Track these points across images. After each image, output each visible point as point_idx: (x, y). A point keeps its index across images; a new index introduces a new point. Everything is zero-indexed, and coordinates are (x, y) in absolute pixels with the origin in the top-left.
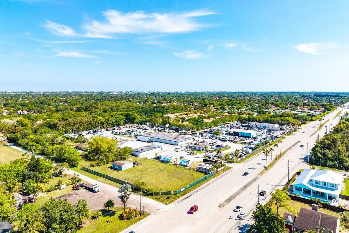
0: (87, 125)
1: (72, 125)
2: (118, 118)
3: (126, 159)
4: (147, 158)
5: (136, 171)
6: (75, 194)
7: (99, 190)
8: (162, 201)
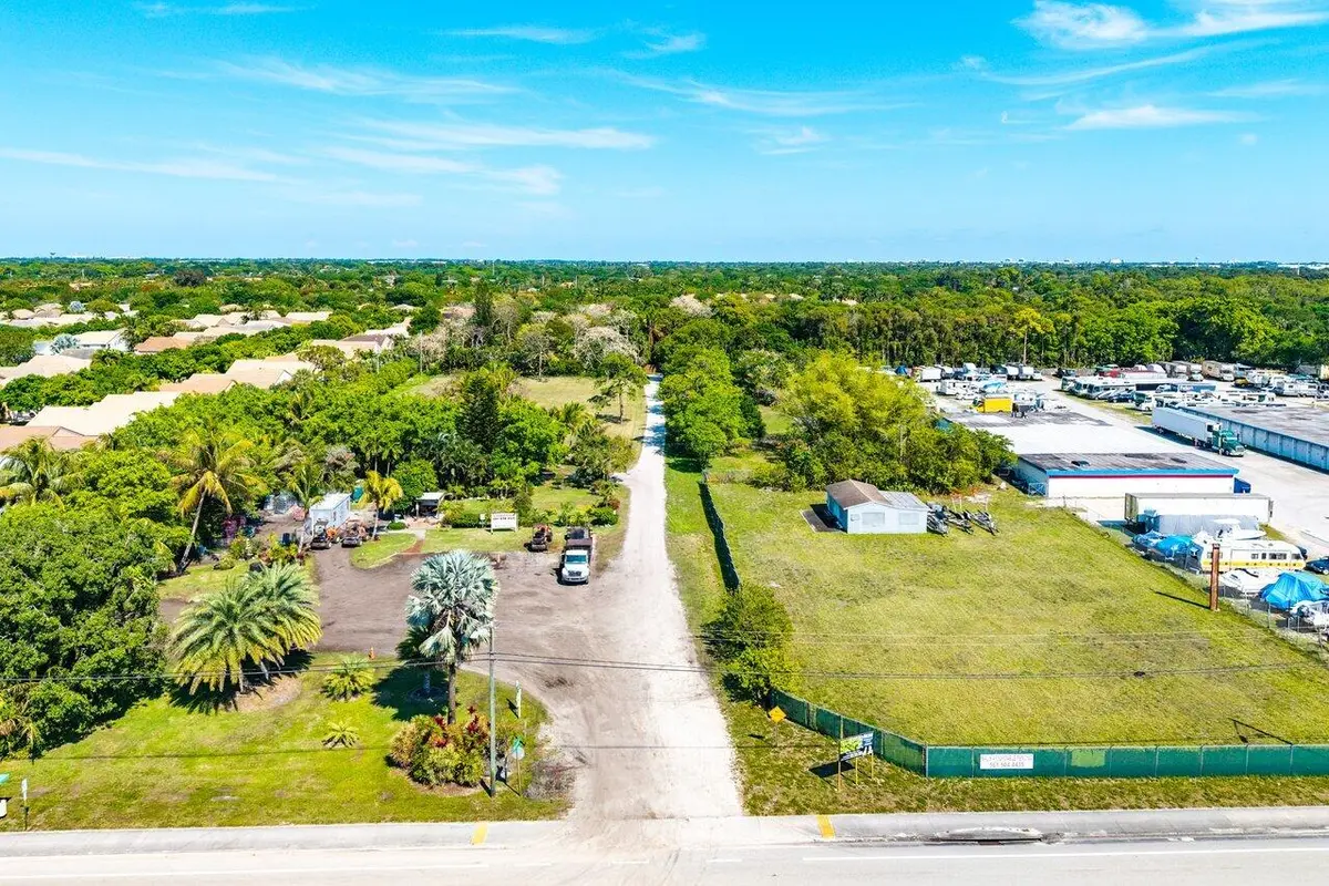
0: (963, 341)
1: (890, 334)
2: (1129, 322)
3: (948, 493)
4: (1078, 514)
5: (916, 554)
6: (498, 565)
7: (583, 576)
8: (766, 768)
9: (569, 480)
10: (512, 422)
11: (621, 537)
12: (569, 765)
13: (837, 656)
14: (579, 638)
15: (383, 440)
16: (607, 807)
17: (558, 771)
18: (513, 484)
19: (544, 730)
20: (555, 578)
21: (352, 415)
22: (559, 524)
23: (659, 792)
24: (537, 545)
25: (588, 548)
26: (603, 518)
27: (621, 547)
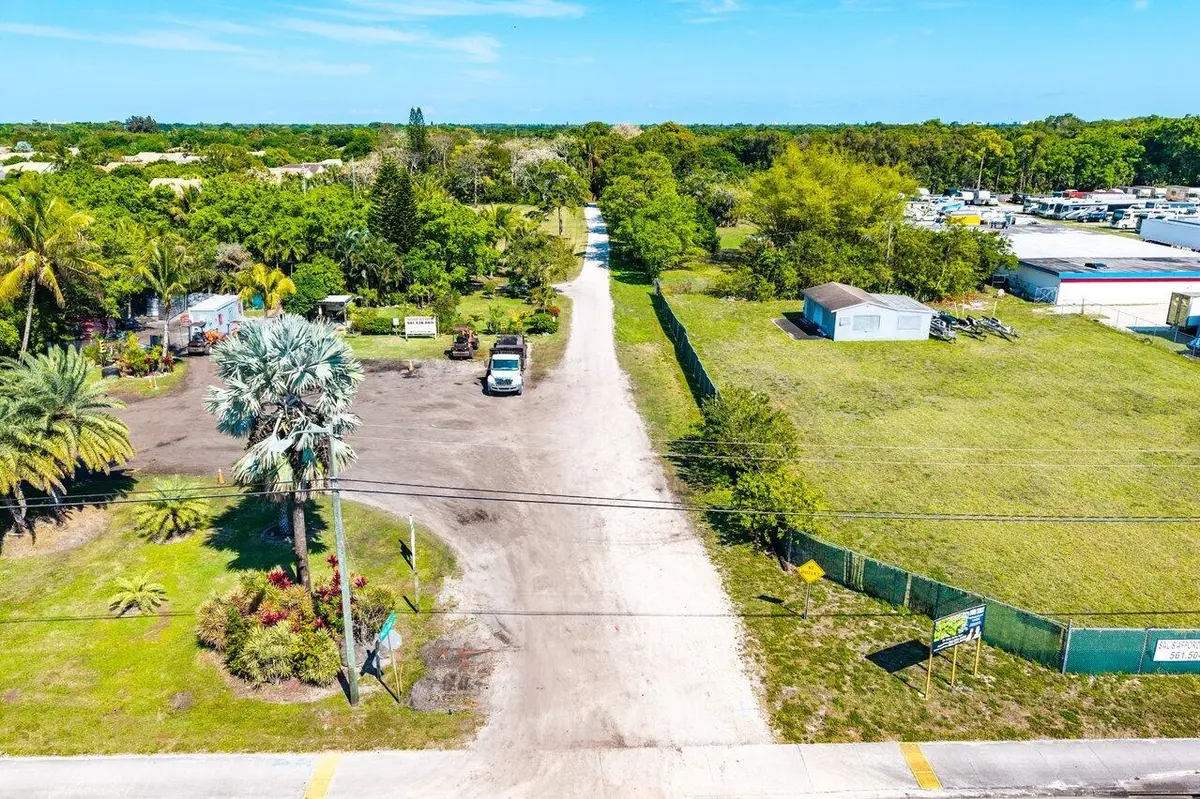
3: (940, 299)
4: (1101, 320)
5: (924, 361)
6: (411, 372)
7: (514, 384)
8: (796, 654)
9: (502, 291)
10: (433, 218)
11: (563, 345)
12: (483, 647)
13: (864, 484)
14: (507, 459)
15: (283, 238)
16: (544, 722)
17: (464, 656)
18: (435, 290)
19: (451, 589)
20: (480, 388)
21: (247, 211)
22: (487, 332)
23: (628, 695)
24: (460, 351)
25: (520, 351)
26: (541, 325)
27: (562, 356)
